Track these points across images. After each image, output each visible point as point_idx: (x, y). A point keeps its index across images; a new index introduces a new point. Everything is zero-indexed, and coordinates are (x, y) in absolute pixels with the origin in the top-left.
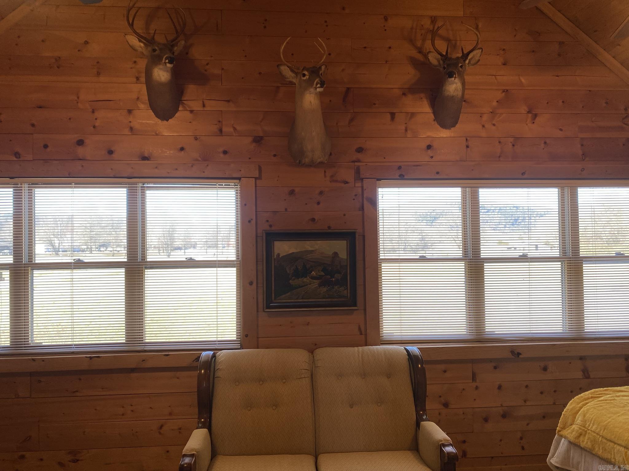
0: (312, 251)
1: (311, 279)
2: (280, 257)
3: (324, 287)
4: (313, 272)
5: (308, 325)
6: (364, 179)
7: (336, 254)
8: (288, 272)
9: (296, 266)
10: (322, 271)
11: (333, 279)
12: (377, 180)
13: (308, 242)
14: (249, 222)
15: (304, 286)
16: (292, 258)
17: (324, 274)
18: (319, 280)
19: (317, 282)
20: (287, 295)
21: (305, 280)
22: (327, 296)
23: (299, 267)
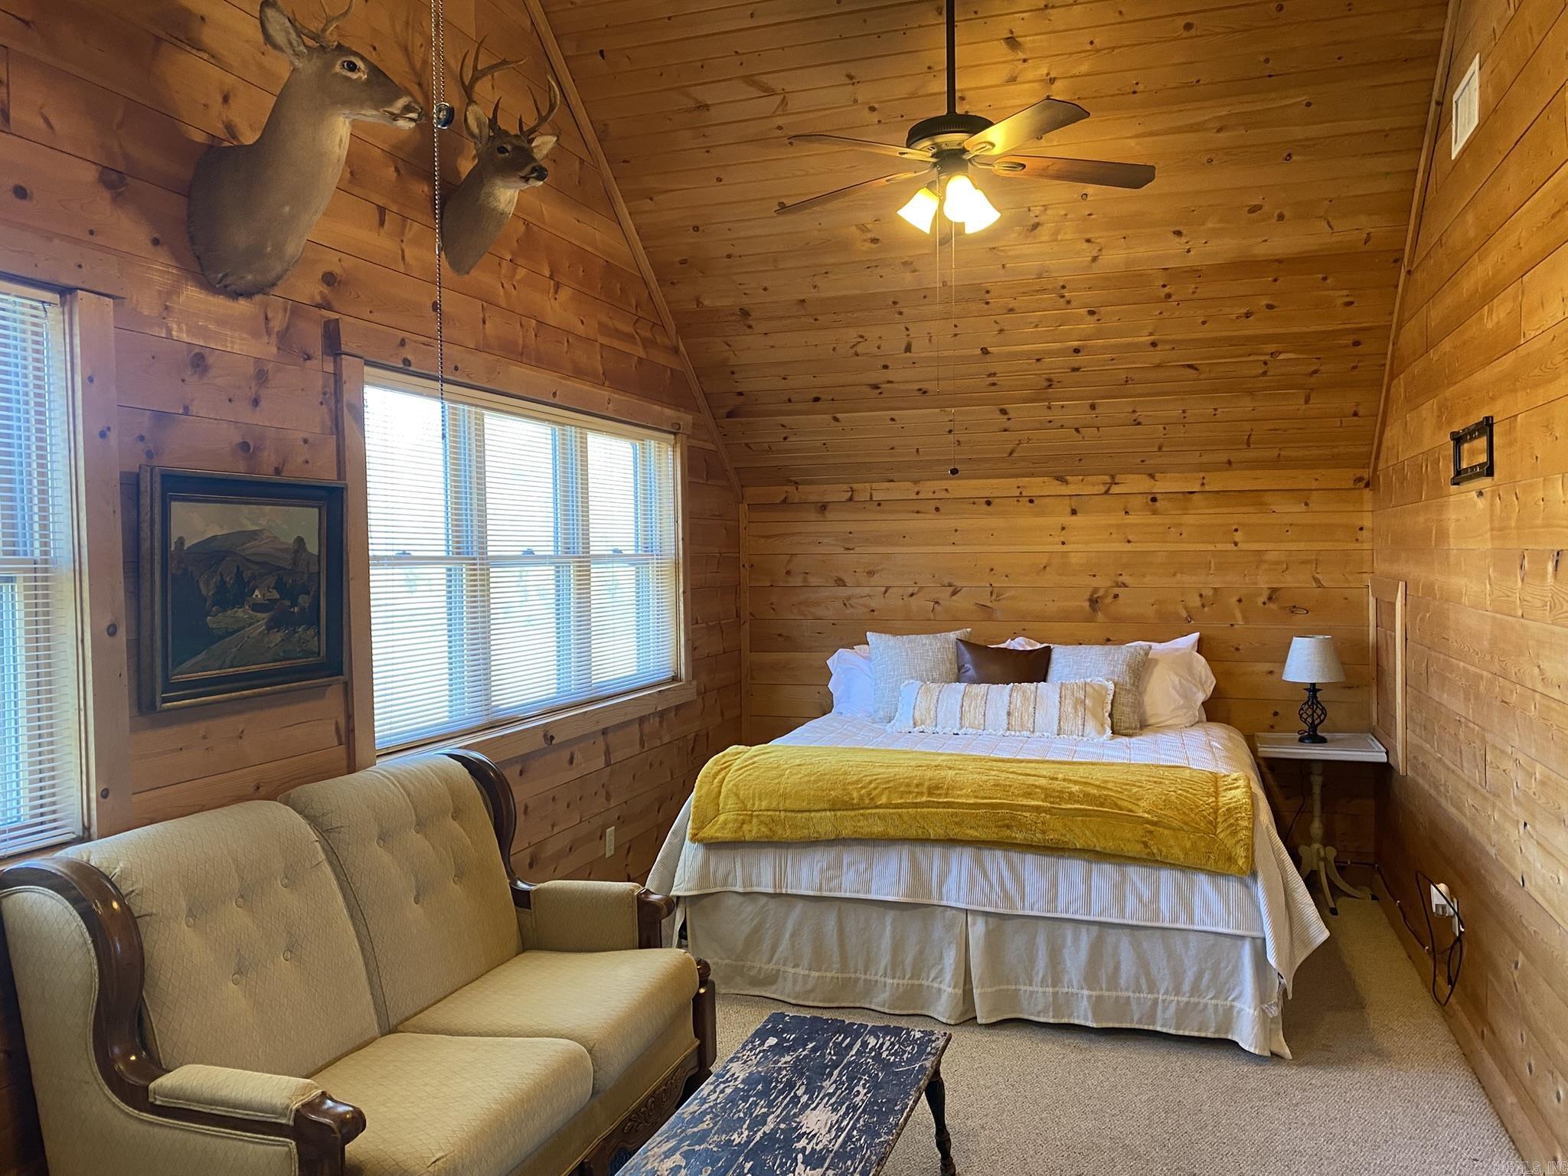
0: (255, 532)
1: (253, 610)
2: (185, 548)
3: (278, 631)
4: (257, 592)
5: (241, 737)
6: (343, 356)
7: (300, 541)
8: (204, 592)
9: (221, 575)
10: (273, 588)
11: (296, 609)
12: (365, 364)
13: (245, 509)
14: (103, 435)
15: (238, 630)
16: (212, 553)
17: (277, 596)
18: (267, 612)
19: (264, 616)
20: (200, 657)
21: (240, 613)
22: (281, 654)
23: (228, 578)
